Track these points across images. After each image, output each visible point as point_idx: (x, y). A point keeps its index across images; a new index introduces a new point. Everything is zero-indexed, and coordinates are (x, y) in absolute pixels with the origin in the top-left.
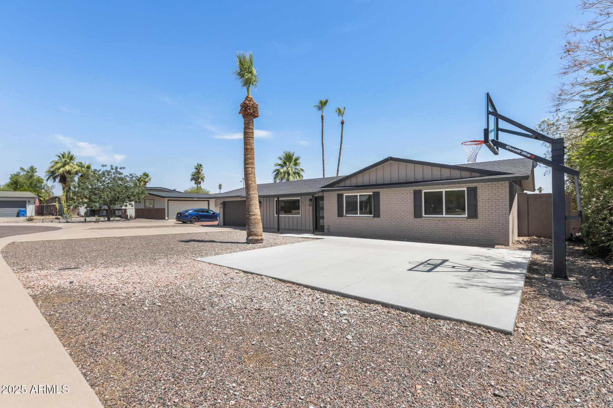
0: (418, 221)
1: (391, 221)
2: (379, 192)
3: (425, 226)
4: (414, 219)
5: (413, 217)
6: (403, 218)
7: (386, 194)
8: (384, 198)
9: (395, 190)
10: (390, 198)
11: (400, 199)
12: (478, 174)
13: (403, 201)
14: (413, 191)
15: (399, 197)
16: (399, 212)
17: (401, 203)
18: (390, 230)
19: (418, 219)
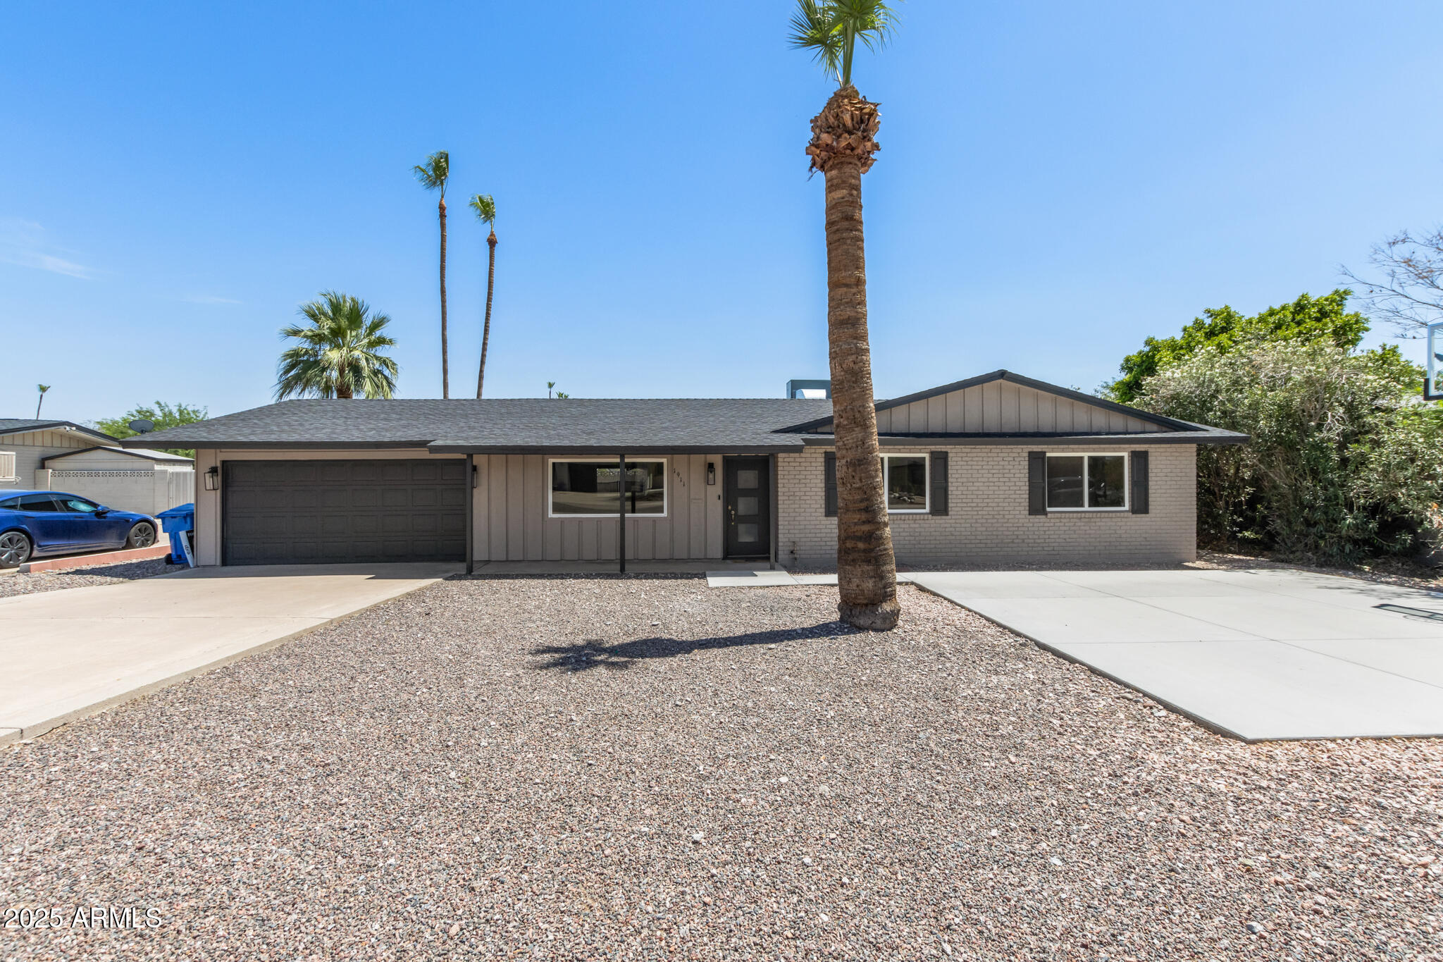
0: (1037, 520)
1: (977, 523)
2: (947, 453)
3: (1052, 532)
4: (1028, 516)
5: (1027, 512)
6: (1004, 515)
7: (964, 459)
8: (959, 467)
9: (986, 450)
10: (974, 467)
11: (997, 471)
12: (1155, 427)
13: (1006, 475)
14: (1027, 455)
15: (995, 467)
16: (996, 500)
17: (1001, 480)
18: (974, 546)
19: (1038, 517)
